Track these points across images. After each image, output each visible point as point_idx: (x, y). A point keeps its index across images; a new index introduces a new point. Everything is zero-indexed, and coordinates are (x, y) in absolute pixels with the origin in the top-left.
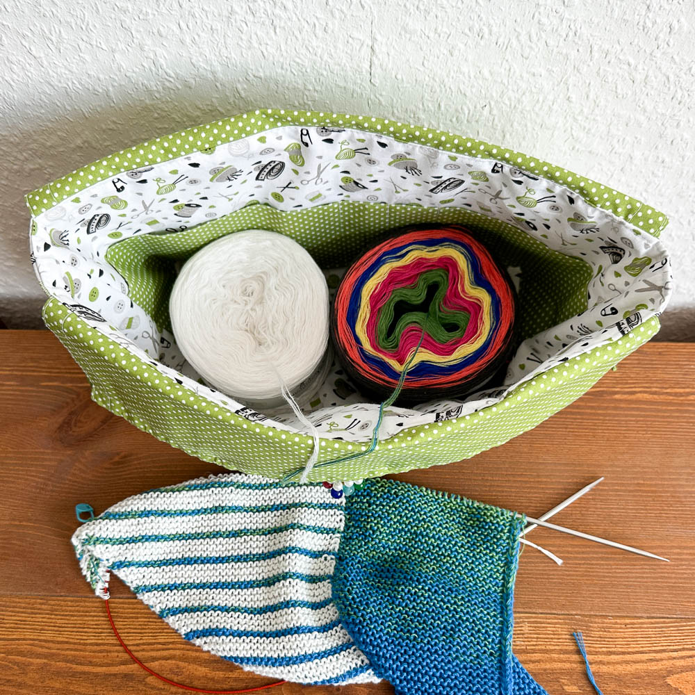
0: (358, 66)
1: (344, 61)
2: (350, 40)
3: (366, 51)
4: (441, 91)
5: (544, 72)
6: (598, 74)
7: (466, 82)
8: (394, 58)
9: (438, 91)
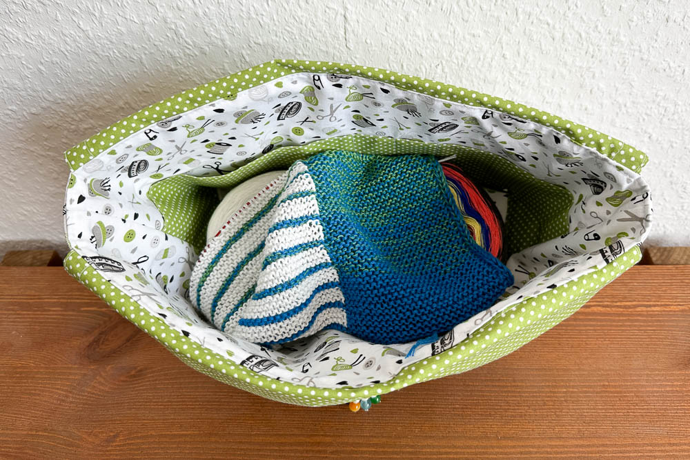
0: (336, 33)
1: (324, 28)
2: (327, 10)
3: (340, 19)
4: (402, 53)
5: (482, 34)
6: (525, 32)
7: (421, 44)
8: (362, 25)
9: (400, 52)
